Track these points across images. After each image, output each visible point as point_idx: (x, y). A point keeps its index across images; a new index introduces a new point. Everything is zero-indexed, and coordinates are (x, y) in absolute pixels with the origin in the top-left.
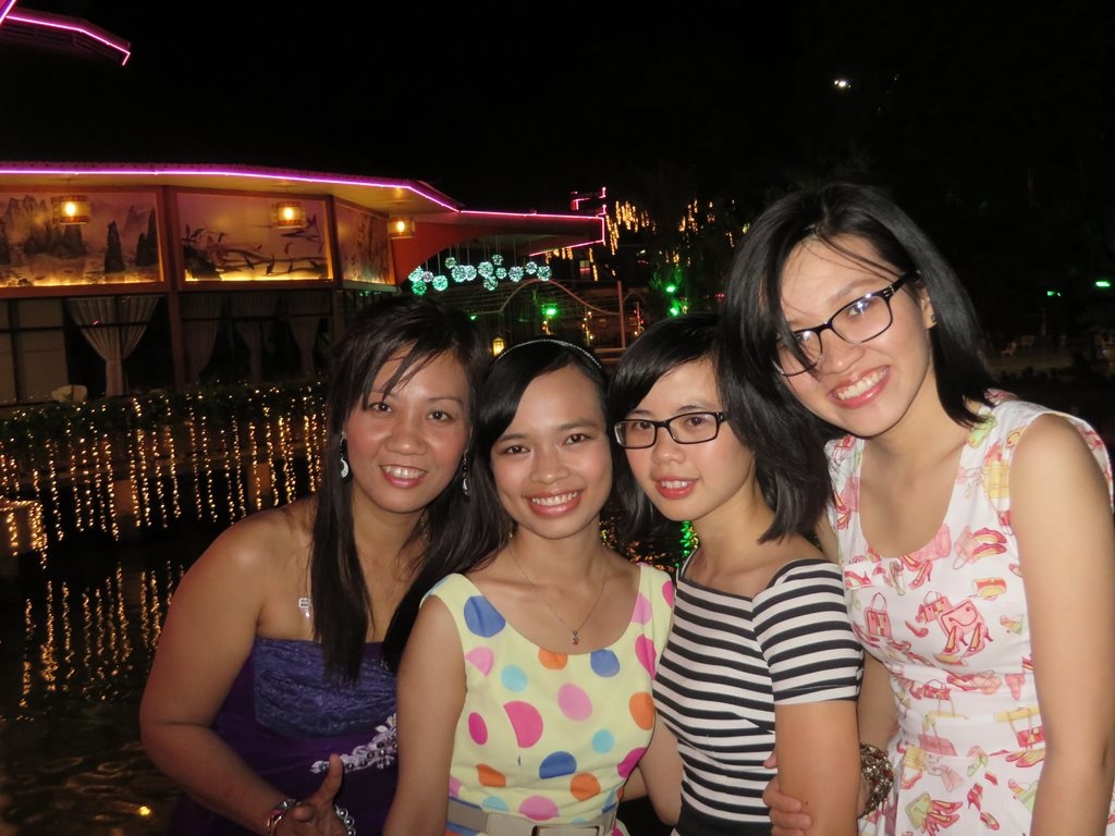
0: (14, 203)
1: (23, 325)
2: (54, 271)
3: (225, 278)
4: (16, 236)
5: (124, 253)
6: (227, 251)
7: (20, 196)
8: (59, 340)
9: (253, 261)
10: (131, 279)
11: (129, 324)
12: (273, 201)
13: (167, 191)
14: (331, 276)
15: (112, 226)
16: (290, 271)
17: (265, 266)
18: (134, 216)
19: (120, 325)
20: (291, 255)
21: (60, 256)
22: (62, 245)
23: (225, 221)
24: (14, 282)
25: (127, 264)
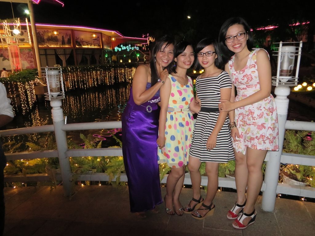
0: (45, 31)
1: (48, 54)
2: (53, 44)
3: (83, 47)
4: (45, 37)
5: (65, 41)
6: (84, 42)
7: (46, 30)
8: (54, 57)
9: (88, 44)
10: (67, 46)
11: (66, 54)
12: (92, 33)
13: (72, 30)
14: (101, 47)
15: (63, 36)
16: (94, 46)
17: (90, 45)
18: (67, 35)
19: (65, 54)
20: (94, 43)
21: (54, 41)
22: (53, 39)
23: (83, 37)
24: (45, 46)
25: (66, 43)
